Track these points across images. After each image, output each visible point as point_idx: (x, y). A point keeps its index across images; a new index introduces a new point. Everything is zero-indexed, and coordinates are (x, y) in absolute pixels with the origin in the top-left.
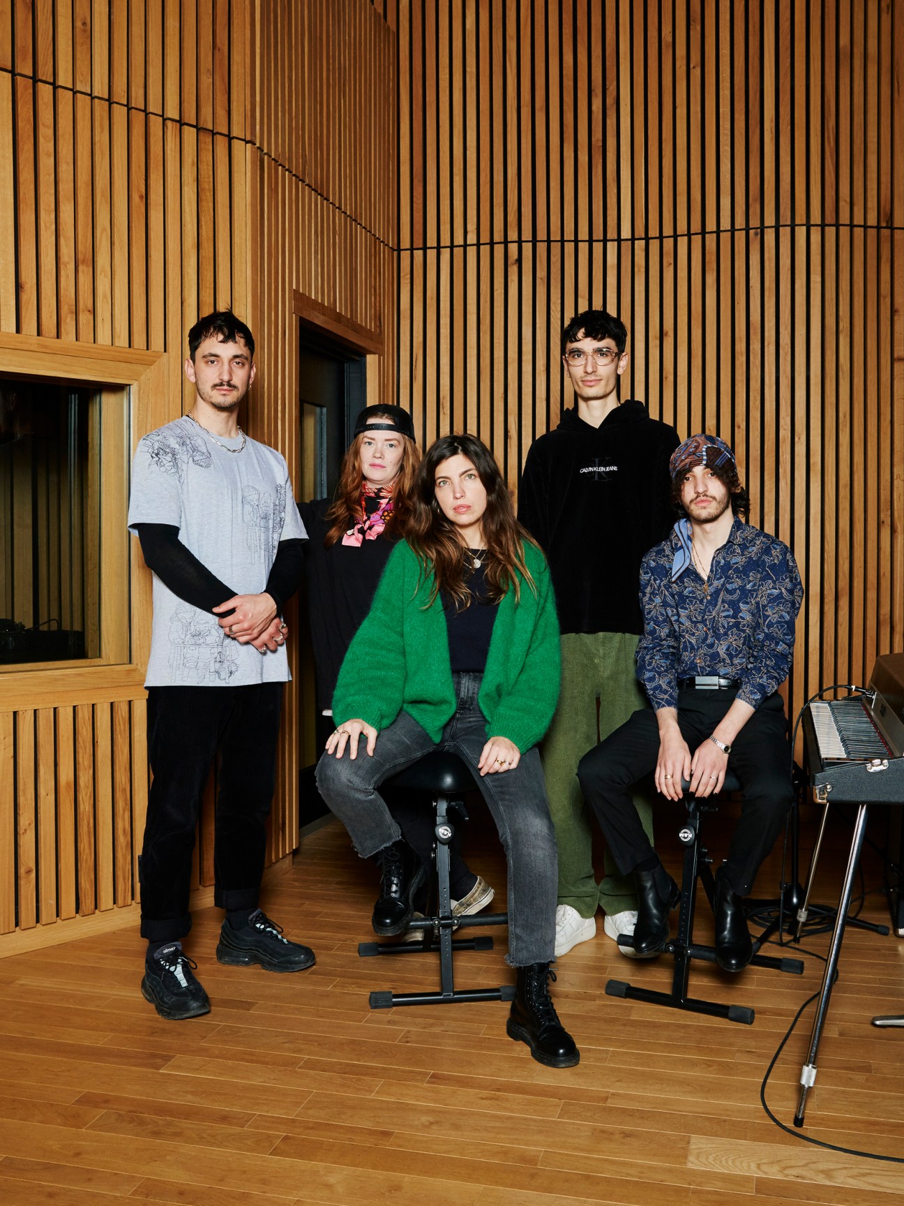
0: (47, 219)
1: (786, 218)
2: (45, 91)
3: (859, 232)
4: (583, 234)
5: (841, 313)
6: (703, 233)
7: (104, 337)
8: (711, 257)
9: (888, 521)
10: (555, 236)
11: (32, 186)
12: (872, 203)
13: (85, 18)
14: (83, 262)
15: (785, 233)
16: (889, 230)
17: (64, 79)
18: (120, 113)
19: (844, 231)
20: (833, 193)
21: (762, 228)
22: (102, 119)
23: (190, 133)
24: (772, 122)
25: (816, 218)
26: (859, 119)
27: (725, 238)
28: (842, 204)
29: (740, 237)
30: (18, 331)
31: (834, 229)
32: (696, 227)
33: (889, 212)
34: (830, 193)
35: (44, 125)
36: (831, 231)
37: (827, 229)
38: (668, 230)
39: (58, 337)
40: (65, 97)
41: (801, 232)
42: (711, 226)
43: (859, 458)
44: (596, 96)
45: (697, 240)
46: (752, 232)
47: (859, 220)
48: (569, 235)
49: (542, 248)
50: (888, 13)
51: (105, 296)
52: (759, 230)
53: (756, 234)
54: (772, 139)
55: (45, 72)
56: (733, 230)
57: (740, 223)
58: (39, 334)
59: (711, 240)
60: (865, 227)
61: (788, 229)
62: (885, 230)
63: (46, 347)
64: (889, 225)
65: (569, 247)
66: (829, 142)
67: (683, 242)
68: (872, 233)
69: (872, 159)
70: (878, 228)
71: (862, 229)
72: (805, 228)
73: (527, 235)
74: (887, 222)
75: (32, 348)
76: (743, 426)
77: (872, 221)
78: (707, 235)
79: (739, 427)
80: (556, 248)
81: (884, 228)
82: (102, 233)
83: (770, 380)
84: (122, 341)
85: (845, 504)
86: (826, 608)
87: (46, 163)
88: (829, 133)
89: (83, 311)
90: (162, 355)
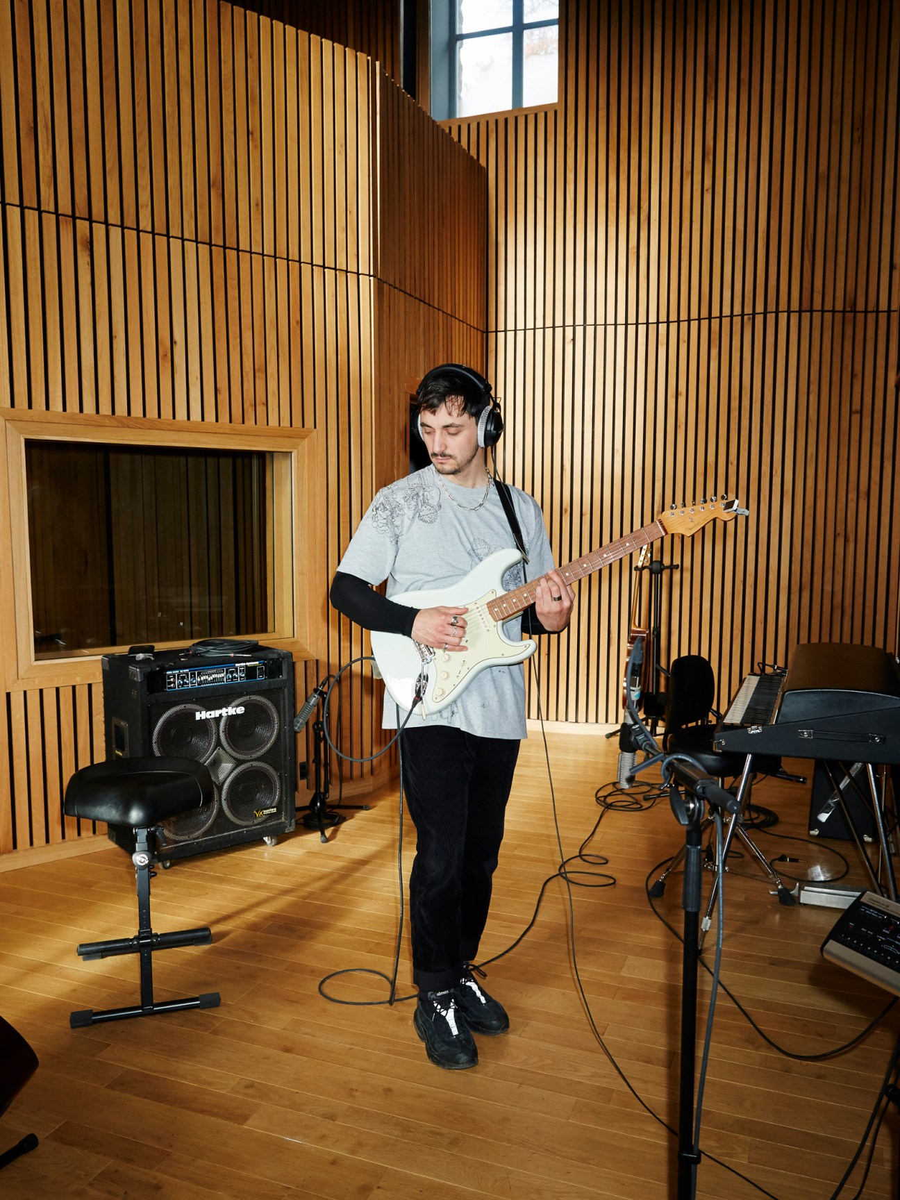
0: (234, 342)
1: (771, 307)
2: (232, 255)
3: (828, 316)
4: (621, 320)
5: (812, 378)
6: (710, 318)
7: (273, 421)
8: (715, 337)
9: (842, 533)
10: (600, 320)
11: (225, 322)
12: (840, 293)
13: (258, 201)
14: (259, 370)
15: (771, 318)
16: (853, 314)
17: (244, 245)
18: (282, 264)
19: (817, 316)
20: (810, 286)
21: (754, 314)
22: (270, 270)
23: (330, 274)
24: (764, 232)
25: (795, 305)
26: (832, 228)
27: (726, 321)
28: (816, 294)
29: (737, 320)
30: (217, 421)
31: (809, 314)
32: (704, 313)
33: (853, 299)
34: (807, 285)
35: (231, 278)
36: (806, 316)
37: (803, 314)
38: (684, 316)
39: (243, 423)
40: (245, 258)
41: (783, 317)
42: (716, 313)
43: (821, 487)
44: (633, 213)
45: (705, 323)
46: (746, 317)
47: (828, 306)
48: (611, 320)
49: (590, 330)
50: (859, 142)
51: (274, 393)
52: (751, 316)
53: (749, 319)
54: (763, 245)
55: (231, 242)
56: (732, 316)
57: (737, 310)
58: (231, 422)
59: (715, 323)
60: (833, 311)
61: (774, 315)
62: (850, 314)
63: (235, 430)
64: (853, 309)
65: (611, 329)
66: (808, 247)
67: (694, 324)
68: (839, 316)
69: (841, 259)
70: (844, 312)
71: (831, 313)
72: (786, 314)
73: (579, 321)
74: (851, 307)
75: (227, 431)
76: (735, 463)
77: (839, 306)
78: (712, 320)
79: (732, 464)
80: (600, 330)
81: (848, 312)
82: (271, 350)
83: (756, 428)
84: (285, 422)
85: (809, 521)
86: (792, 597)
87: (233, 304)
88: (808, 239)
89: (259, 404)
90: (313, 431)
